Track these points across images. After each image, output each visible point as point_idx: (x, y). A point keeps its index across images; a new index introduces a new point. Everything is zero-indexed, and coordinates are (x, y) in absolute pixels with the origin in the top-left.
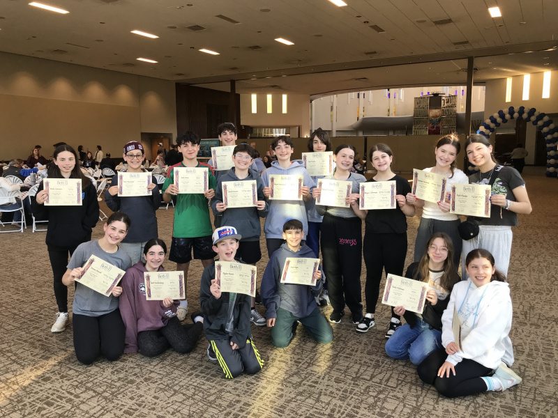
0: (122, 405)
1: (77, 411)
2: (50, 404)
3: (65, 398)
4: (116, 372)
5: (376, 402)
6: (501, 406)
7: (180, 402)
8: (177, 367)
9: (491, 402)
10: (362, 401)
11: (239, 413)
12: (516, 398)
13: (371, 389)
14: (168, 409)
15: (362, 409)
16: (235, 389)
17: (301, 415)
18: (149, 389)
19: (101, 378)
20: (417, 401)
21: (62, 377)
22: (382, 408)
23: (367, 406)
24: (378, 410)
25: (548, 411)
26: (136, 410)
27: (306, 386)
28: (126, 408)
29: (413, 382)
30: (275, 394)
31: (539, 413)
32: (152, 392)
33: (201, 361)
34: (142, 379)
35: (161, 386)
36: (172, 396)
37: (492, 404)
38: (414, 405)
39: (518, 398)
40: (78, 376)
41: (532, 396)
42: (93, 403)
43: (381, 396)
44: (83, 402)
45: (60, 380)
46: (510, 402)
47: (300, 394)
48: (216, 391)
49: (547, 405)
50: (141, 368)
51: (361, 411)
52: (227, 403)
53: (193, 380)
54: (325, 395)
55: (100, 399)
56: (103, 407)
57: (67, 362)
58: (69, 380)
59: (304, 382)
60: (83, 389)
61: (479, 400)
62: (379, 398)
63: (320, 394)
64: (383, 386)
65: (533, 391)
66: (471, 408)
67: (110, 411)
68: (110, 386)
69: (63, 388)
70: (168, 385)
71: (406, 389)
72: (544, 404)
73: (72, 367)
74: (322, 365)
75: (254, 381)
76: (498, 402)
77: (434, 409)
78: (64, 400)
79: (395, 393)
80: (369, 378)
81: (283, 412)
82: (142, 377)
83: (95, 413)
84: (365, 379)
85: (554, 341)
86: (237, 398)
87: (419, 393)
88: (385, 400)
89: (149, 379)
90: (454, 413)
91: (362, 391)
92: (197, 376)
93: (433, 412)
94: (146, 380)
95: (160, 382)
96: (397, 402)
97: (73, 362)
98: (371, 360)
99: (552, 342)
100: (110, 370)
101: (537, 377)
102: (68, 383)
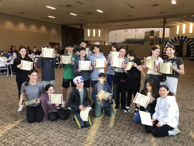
0: (42, 137)
1: (27, 139)
2: (17, 136)
3: (22, 134)
4: (40, 126)
5: (130, 138)
6: (173, 140)
7: (62, 136)
8: (61, 124)
9: (169, 138)
10: (125, 137)
11: (83, 141)
12: (178, 137)
13: (128, 133)
14: (58, 139)
15: (125, 140)
16: (81, 132)
17: (104, 142)
18: (52, 132)
19: (35, 128)
20: (144, 138)
21: (22, 127)
22: (132, 140)
23: (127, 139)
24: (131, 140)
25: (189, 142)
26: (47, 139)
27: (106, 132)
28: (43, 138)
29: (143, 131)
30: (95, 134)
31: (186, 142)
32: (53, 133)
33: (70, 122)
34: (49, 128)
35: (56, 131)
36: (59, 134)
37: (170, 139)
38: (143, 139)
39: (179, 137)
40: (27, 127)
41: (184, 137)
42: (32, 136)
43: (132, 136)
44: (29, 136)
45: (21, 128)
46: (176, 138)
47: (104, 134)
48: (75, 133)
49: (189, 140)
50: (49, 125)
51: (125, 141)
52: (78, 137)
53: (67, 129)
54: (112, 135)
55: (35, 135)
56: (36, 138)
57: (23, 122)
58: (24, 128)
59: (105, 130)
60: (29, 131)
61: (166, 138)
62: (131, 136)
63: (111, 134)
64: (132, 132)
65: (184, 135)
66: (163, 140)
67: (38, 139)
68: (38, 130)
69: (22, 131)
70: (58, 131)
71: (140, 133)
72: (188, 139)
73: (25, 124)
74: (111, 124)
75: (88, 130)
76: (172, 139)
77: (150, 140)
78: (22, 135)
79: (136, 135)
80: (127, 129)
81: (98, 140)
82: (49, 127)
83: (33, 140)
84: (126, 130)
85: (192, 118)
86: (82, 135)
87: (145, 135)
88: (133, 137)
89: (52, 129)
90: (156, 142)
91: (125, 134)
92: (68, 128)
93: (150, 141)
94: (51, 128)
95: (55, 129)
96: (137, 138)
97: (25, 122)
98: (128, 123)
99: (191, 118)
100: (38, 125)
101: (186, 130)
102: (23, 129)
